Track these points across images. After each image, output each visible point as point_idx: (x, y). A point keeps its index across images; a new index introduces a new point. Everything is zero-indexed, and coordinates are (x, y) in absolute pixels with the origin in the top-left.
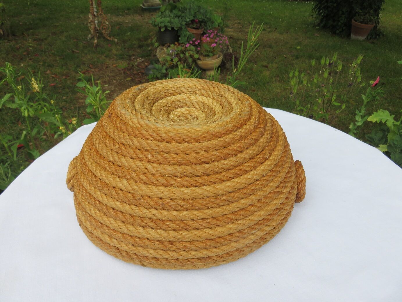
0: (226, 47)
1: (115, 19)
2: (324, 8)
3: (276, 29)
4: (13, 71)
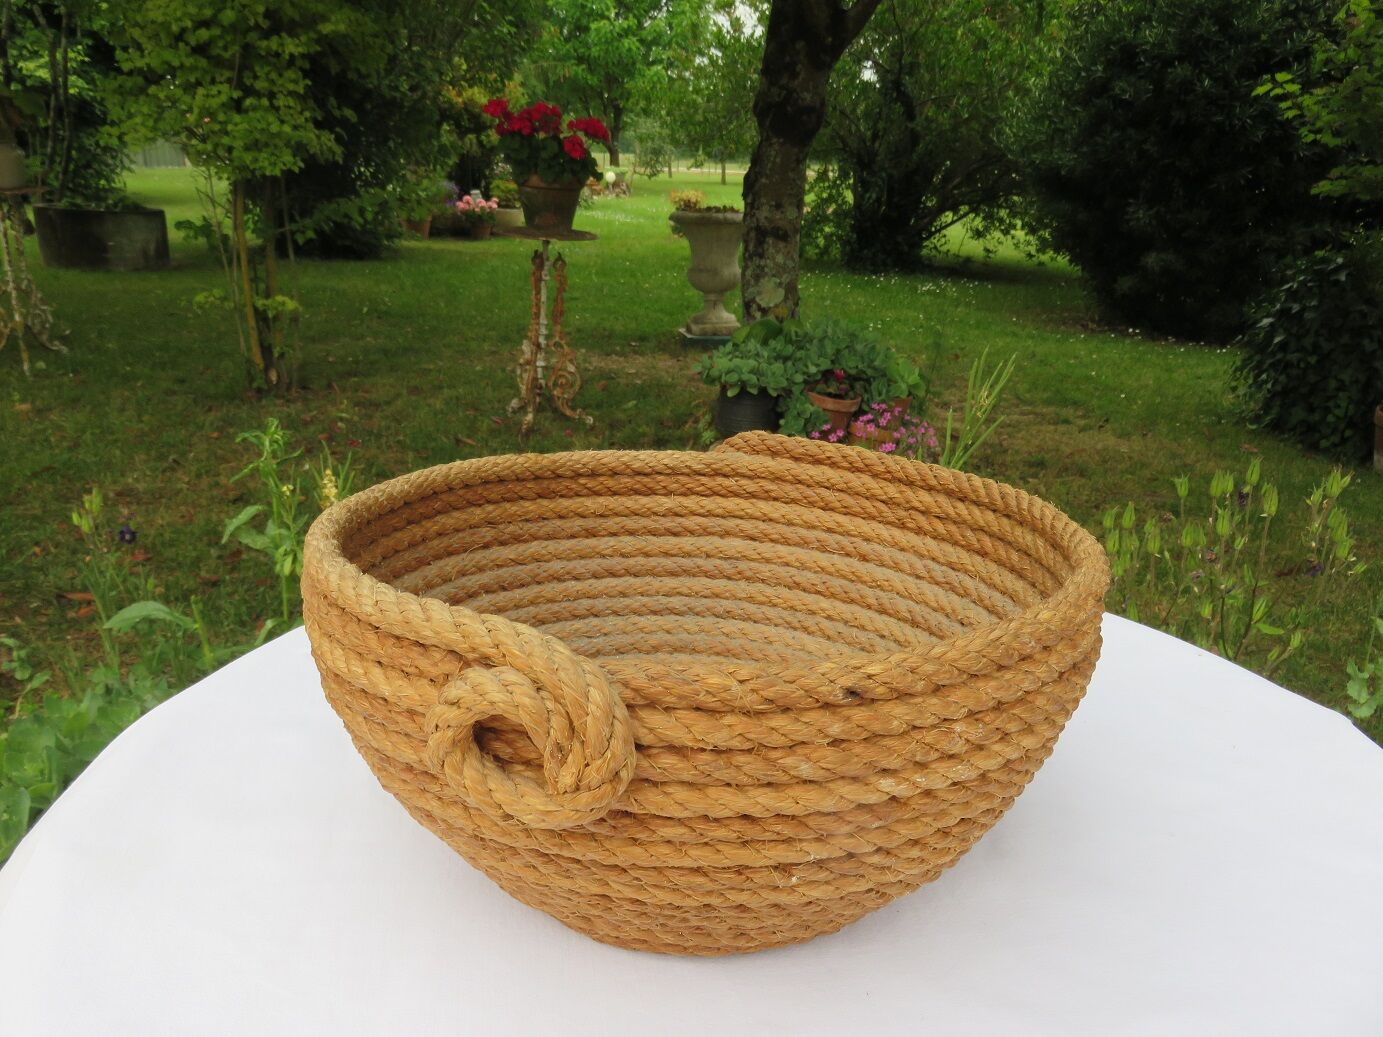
1: (597, 362)
2: (1272, 365)
3: (1107, 421)
4: (281, 443)
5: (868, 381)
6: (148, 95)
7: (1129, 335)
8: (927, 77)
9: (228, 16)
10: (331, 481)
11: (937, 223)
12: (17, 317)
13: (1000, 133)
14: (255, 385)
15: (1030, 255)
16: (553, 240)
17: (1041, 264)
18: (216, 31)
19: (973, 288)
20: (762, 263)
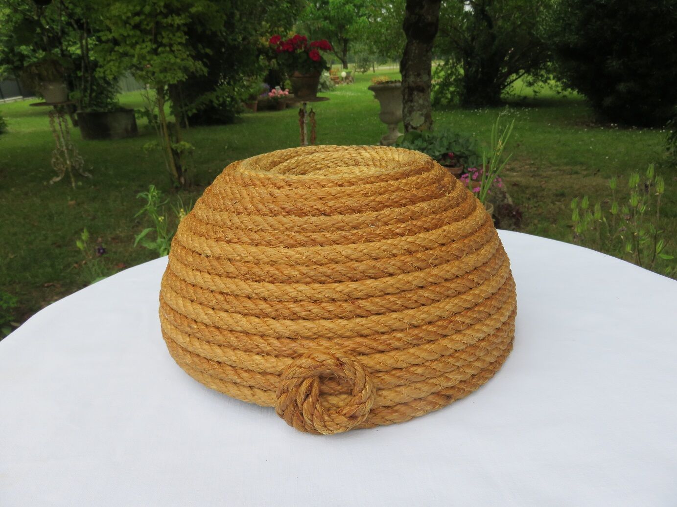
0: (501, 196)
3: (599, 171)
4: (157, 196)
5: (466, 157)
6: (115, 51)
7: (611, 127)
8: (498, 6)
9: (147, 9)
10: (183, 214)
11: (508, 80)
12: (68, 162)
13: (538, 29)
14: (175, 185)
15: (558, 93)
16: (308, 102)
17: (565, 96)
18: (143, 17)
19: (529, 111)
20: (412, 104)
